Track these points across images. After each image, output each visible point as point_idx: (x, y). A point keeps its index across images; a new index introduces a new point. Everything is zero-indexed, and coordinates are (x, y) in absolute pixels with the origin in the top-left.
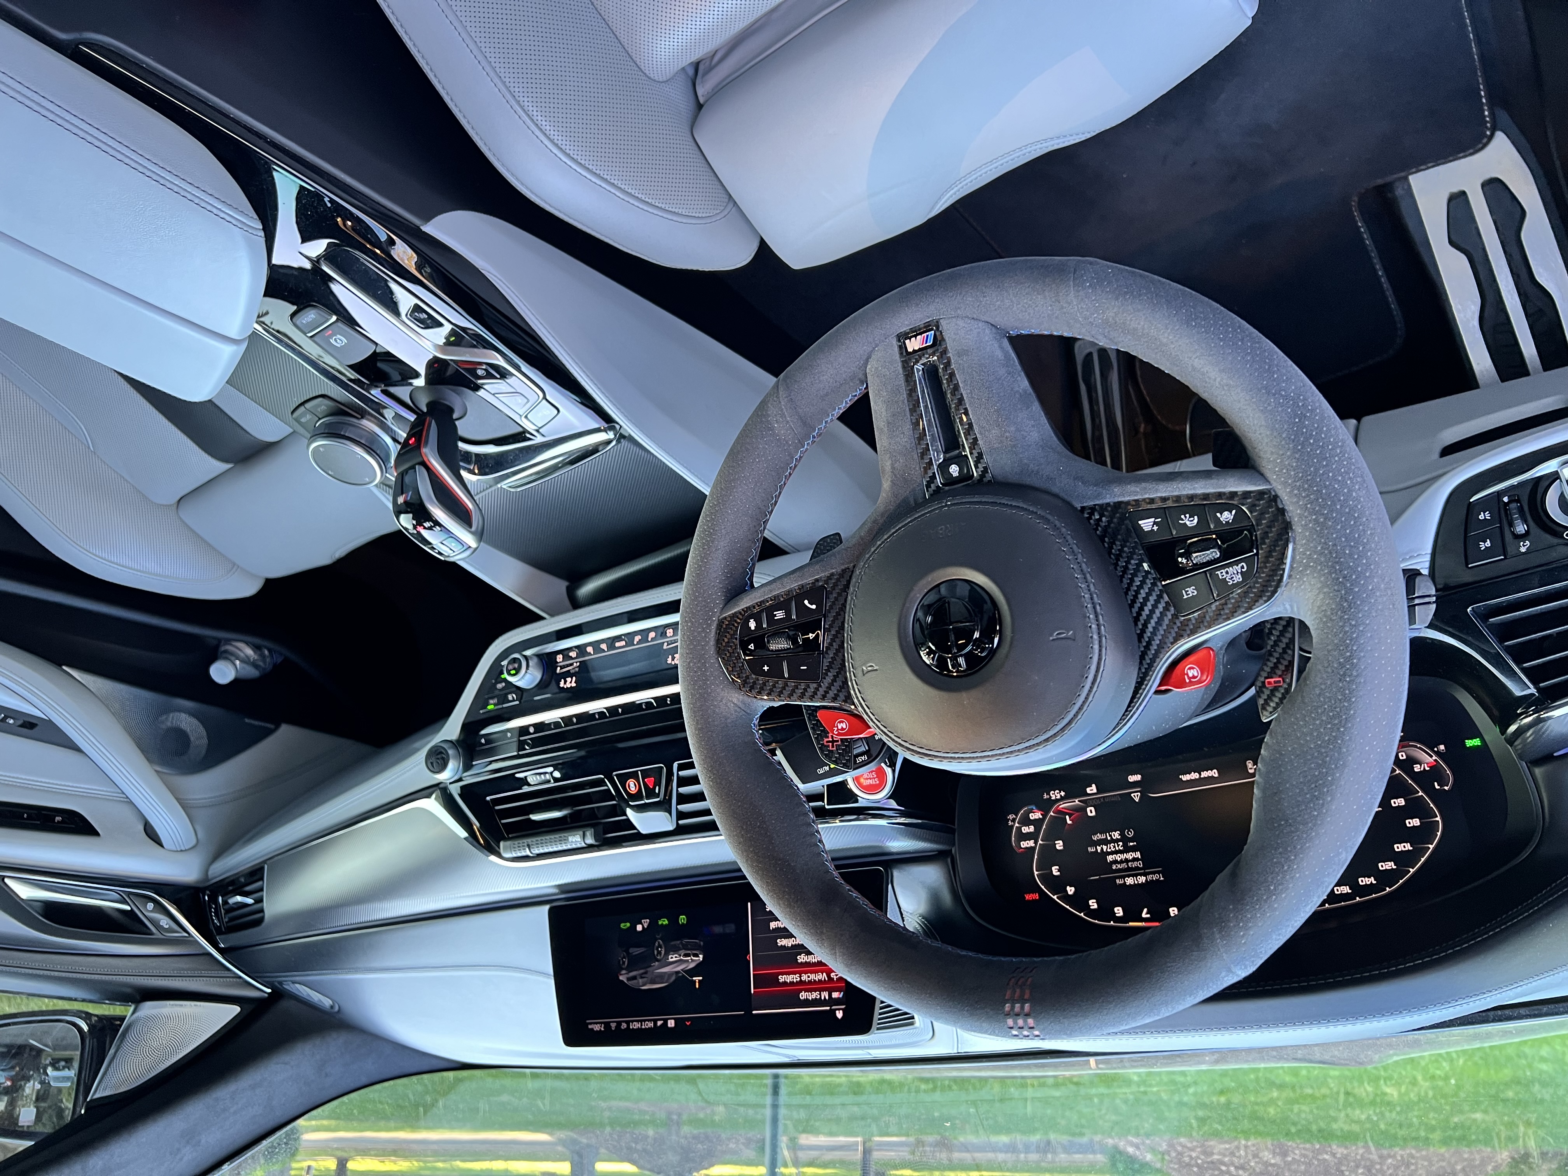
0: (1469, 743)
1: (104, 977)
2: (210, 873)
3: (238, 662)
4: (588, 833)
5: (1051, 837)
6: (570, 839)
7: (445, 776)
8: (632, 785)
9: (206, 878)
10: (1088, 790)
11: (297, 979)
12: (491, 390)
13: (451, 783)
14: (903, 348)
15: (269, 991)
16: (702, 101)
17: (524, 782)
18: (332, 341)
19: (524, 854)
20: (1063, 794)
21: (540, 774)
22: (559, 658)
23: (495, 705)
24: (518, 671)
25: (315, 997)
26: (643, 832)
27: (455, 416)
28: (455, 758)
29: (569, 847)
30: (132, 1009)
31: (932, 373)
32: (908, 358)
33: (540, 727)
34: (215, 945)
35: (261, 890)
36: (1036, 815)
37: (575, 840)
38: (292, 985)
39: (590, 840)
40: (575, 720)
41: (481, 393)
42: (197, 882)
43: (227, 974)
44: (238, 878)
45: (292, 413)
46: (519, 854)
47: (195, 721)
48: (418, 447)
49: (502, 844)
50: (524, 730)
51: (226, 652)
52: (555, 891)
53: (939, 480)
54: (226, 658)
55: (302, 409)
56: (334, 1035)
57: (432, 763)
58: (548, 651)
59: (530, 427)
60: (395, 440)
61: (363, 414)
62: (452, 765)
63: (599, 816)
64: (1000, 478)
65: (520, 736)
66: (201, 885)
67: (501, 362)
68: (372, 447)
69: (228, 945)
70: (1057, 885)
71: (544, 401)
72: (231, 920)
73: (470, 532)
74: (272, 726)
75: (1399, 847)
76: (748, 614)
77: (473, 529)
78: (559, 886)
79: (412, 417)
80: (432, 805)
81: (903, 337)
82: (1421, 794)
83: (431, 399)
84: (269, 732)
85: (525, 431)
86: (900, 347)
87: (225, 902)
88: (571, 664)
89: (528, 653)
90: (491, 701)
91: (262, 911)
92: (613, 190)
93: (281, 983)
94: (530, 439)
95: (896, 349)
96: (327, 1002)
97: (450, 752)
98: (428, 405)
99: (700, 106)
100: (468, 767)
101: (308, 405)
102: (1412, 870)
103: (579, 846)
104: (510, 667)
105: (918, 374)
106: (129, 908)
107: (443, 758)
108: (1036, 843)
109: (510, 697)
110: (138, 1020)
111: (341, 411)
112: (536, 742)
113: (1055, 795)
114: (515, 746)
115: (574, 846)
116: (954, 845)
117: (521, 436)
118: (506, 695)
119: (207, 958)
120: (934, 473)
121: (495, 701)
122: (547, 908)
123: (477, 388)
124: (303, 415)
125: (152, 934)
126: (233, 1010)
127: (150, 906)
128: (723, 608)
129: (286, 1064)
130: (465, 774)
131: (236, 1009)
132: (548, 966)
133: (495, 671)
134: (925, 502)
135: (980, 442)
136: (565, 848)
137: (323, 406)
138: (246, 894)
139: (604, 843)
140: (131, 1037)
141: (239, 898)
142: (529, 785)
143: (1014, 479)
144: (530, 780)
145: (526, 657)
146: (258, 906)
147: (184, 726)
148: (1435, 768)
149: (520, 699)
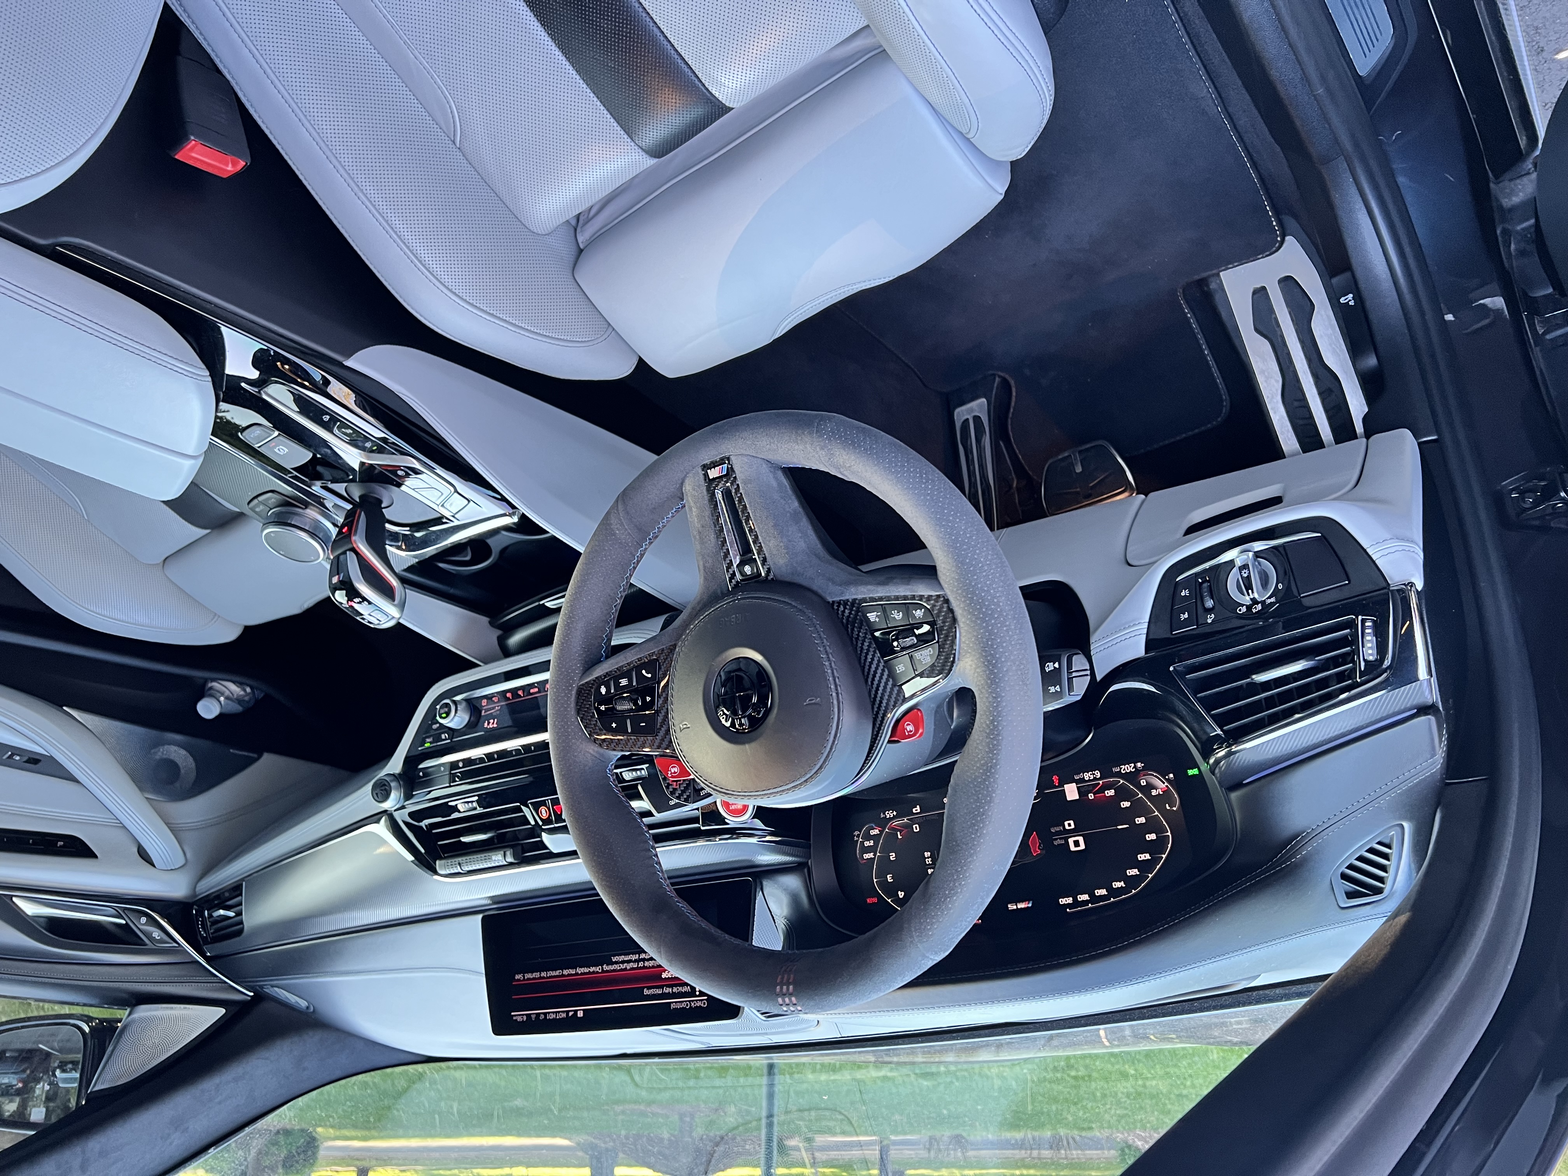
0: (1191, 772)
1: (102, 984)
2: (197, 889)
3: (222, 699)
4: (508, 853)
5: (886, 851)
6: (494, 858)
7: (388, 805)
8: (543, 811)
9: (194, 895)
10: (914, 811)
11: (275, 982)
12: (410, 484)
13: (395, 810)
14: (706, 475)
15: (252, 994)
16: (582, 246)
17: (455, 809)
18: (276, 450)
19: (456, 871)
20: (895, 813)
21: (468, 802)
22: (484, 702)
23: (431, 743)
24: (448, 714)
25: (293, 999)
26: (555, 851)
27: (383, 506)
28: (396, 789)
29: (493, 865)
30: (127, 1012)
31: (727, 494)
32: (711, 483)
33: (468, 762)
34: (202, 954)
35: (241, 904)
36: (875, 832)
37: (497, 858)
38: (271, 989)
39: (510, 859)
40: (496, 756)
41: (403, 488)
42: (186, 898)
43: (215, 979)
44: (223, 893)
45: (249, 503)
46: (452, 872)
47: (184, 752)
48: (349, 536)
49: (437, 862)
50: (454, 765)
51: (211, 688)
52: (489, 902)
53: (738, 577)
54: (211, 696)
55: (256, 501)
56: (311, 1033)
57: (377, 794)
58: (476, 696)
59: (447, 514)
60: (335, 525)
61: (306, 505)
62: (394, 795)
63: (520, 837)
64: (779, 578)
65: (451, 770)
66: (190, 901)
67: (417, 465)
68: (315, 533)
69: (213, 954)
70: (891, 890)
71: (456, 494)
72: (217, 931)
73: (395, 605)
74: (255, 756)
75: (1142, 857)
76: (599, 682)
77: (396, 602)
78: (491, 898)
79: (349, 507)
80: (381, 829)
81: (706, 467)
82: (1156, 813)
83: (363, 492)
84: (252, 761)
85: (443, 517)
86: (704, 474)
87: (210, 916)
88: (493, 708)
89: (458, 698)
90: (428, 740)
91: (241, 923)
92: (505, 325)
93: (262, 987)
94: (446, 523)
95: (702, 477)
96: (303, 1004)
97: (393, 784)
98: (360, 497)
99: (581, 251)
100: (408, 796)
101: (261, 498)
102: (1150, 876)
103: (501, 864)
104: (442, 711)
105: (719, 496)
106: (124, 922)
107: (385, 790)
108: (875, 855)
109: (443, 737)
110: (133, 1021)
111: (288, 503)
112: (465, 776)
113: (890, 814)
114: (447, 778)
115: (497, 864)
116: (810, 858)
117: (439, 521)
118: (440, 734)
119: (194, 966)
120: (734, 571)
121: (431, 739)
122: (480, 916)
123: (399, 485)
124: (257, 505)
125: (145, 945)
126: (218, 1013)
127: (144, 920)
128: (581, 677)
129: (267, 1059)
130: (407, 802)
131: (222, 1011)
132: (482, 969)
133: (431, 714)
134: (729, 593)
135: (764, 549)
136: (490, 865)
137: (273, 499)
138: (228, 908)
139: (522, 860)
140: (126, 1037)
141: (222, 912)
142: (459, 812)
143: (788, 579)
144: (460, 807)
145: (455, 702)
146: (238, 918)
147: (173, 756)
148: (1166, 792)
149: (451, 738)
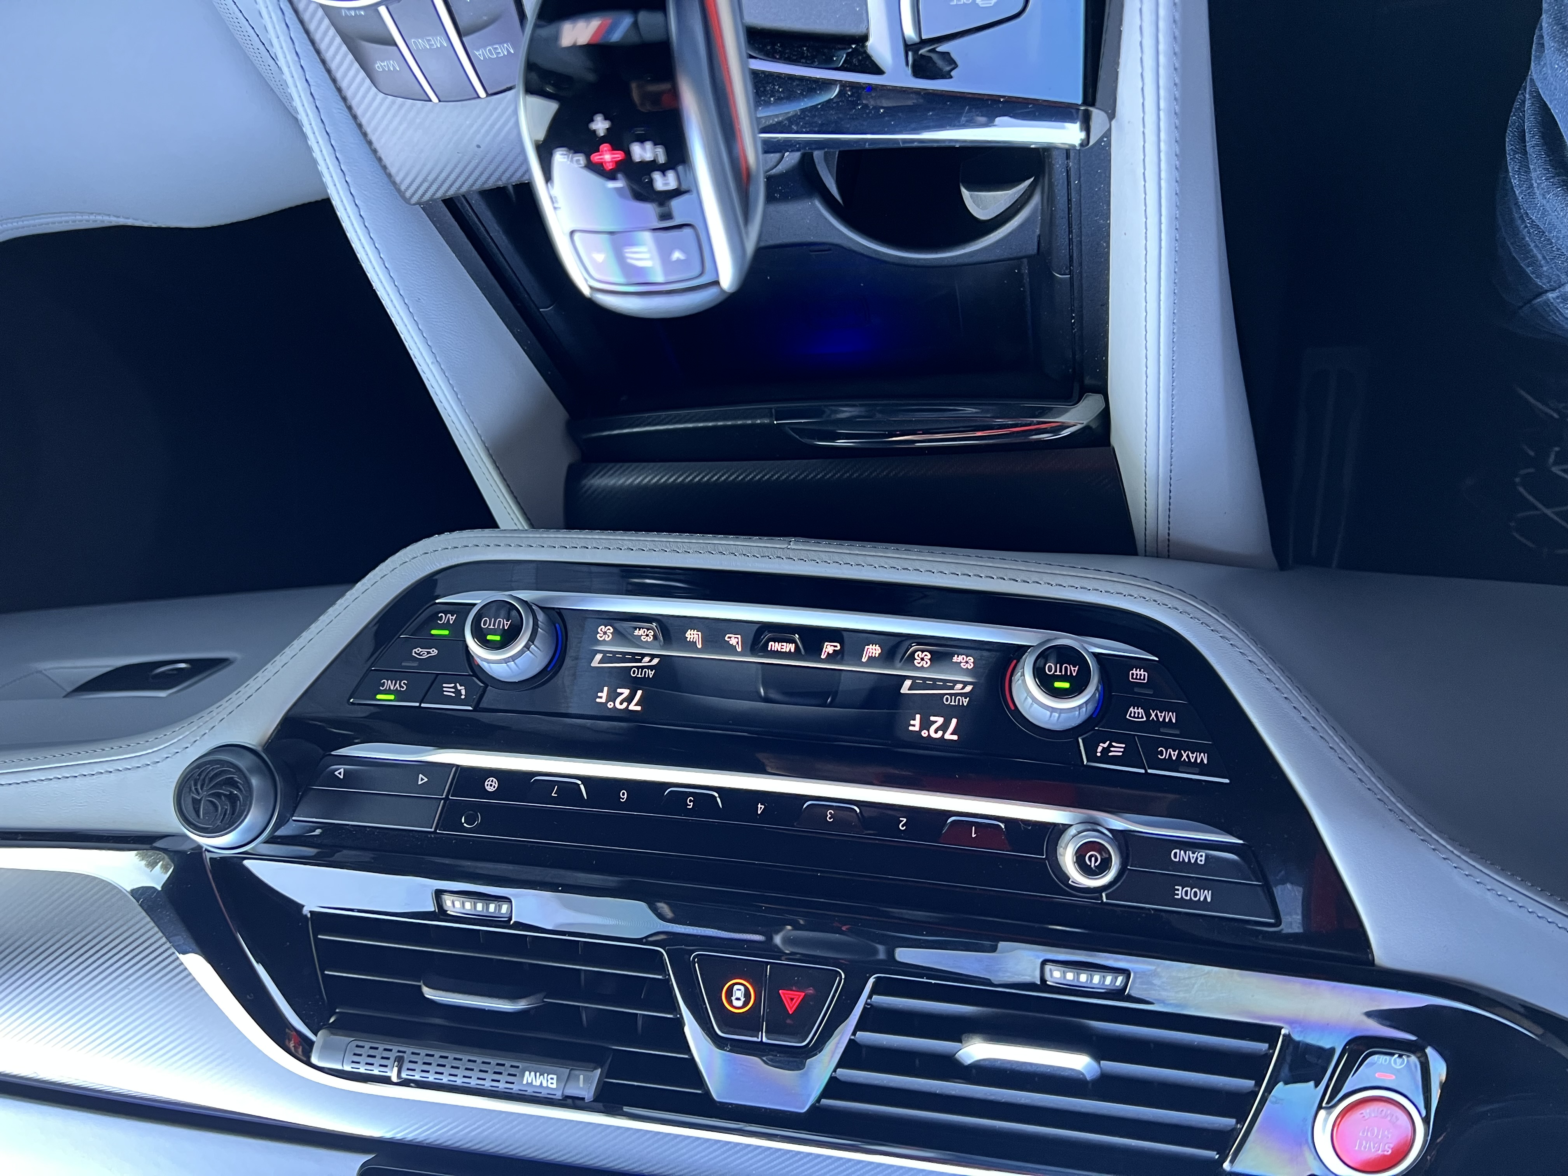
4: (582, 1077)
8: (738, 993)
22: (605, 633)
23: (399, 695)
26: (725, 1099)
33: (517, 784)
37: (542, 1082)
50: (471, 781)
57: (196, 803)
65: (457, 791)
88: (637, 658)
90: (389, 684)
109: (448, 689)
114: (435, 812)
118: (436, 681)
121: (402, 685)
149: (476, 701)
